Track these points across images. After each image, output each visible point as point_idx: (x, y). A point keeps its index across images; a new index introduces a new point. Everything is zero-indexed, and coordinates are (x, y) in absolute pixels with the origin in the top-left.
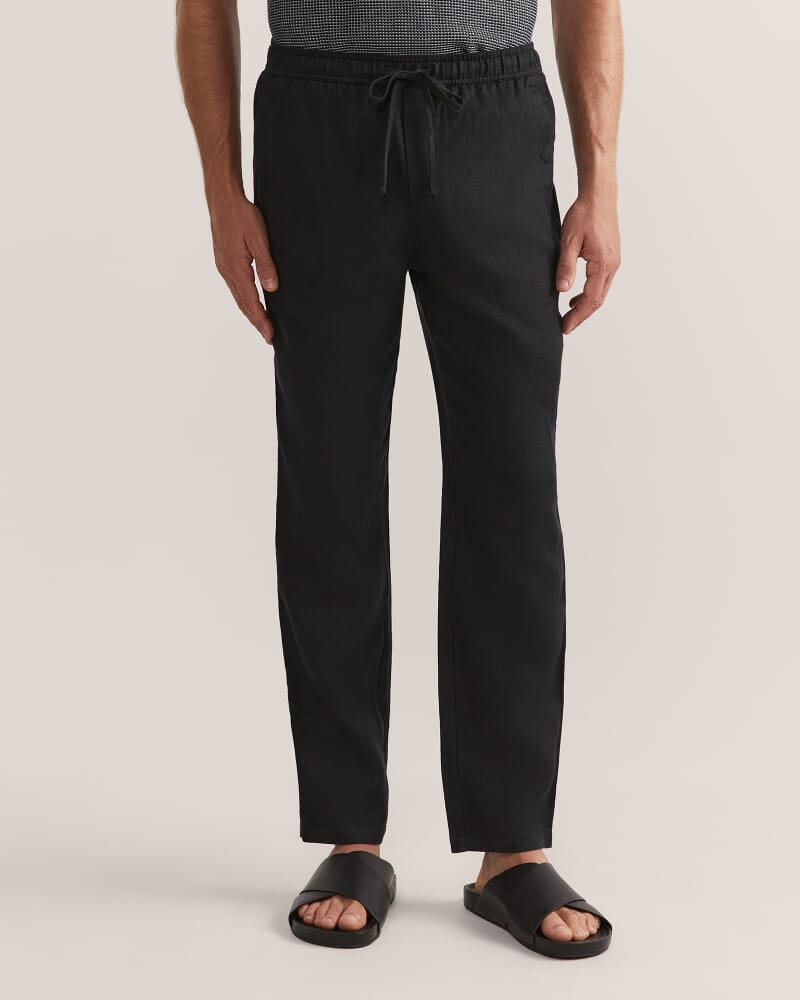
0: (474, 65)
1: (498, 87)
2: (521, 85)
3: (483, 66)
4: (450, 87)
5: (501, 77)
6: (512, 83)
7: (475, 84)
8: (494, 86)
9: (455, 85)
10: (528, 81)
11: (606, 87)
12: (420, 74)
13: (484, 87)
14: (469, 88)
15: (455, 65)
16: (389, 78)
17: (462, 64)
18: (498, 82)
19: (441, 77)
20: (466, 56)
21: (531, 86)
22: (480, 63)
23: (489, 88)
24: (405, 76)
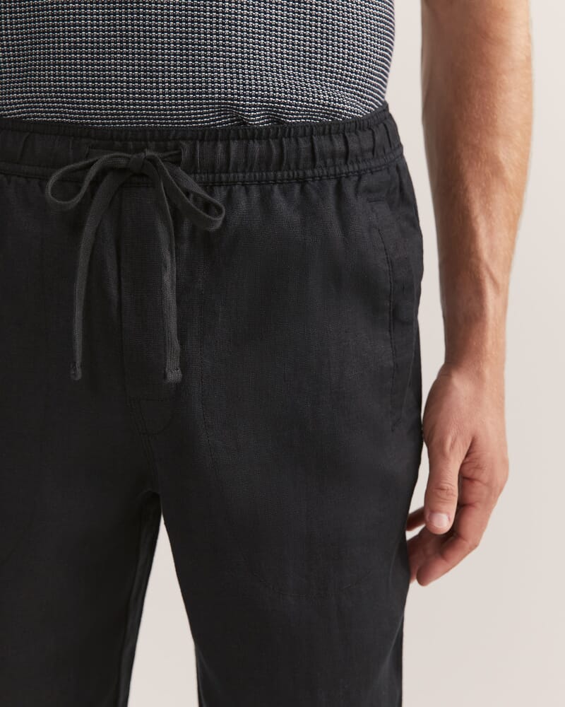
0: (257, 147)
1: (302, 190)
2: (349, 188)
3: (275, 151)
4: (209, 187)
5: (309, 173)
6: (331, 185)
7: (259, 183)
8: (297, 187)
9: (221, 183)
10: (364, 183)
11: (504, 181)
12: (152, 160)
13: (276, 188)
14: (247, 191)
15: (220, 146)
16: (91, 165)
17: (234, 146)
18: (303, 182)
19: (191, 169)
20: (241, 130)
21: (369, 190)
22: (268, 143)
23: (285, 193)
24: (123, 162)
